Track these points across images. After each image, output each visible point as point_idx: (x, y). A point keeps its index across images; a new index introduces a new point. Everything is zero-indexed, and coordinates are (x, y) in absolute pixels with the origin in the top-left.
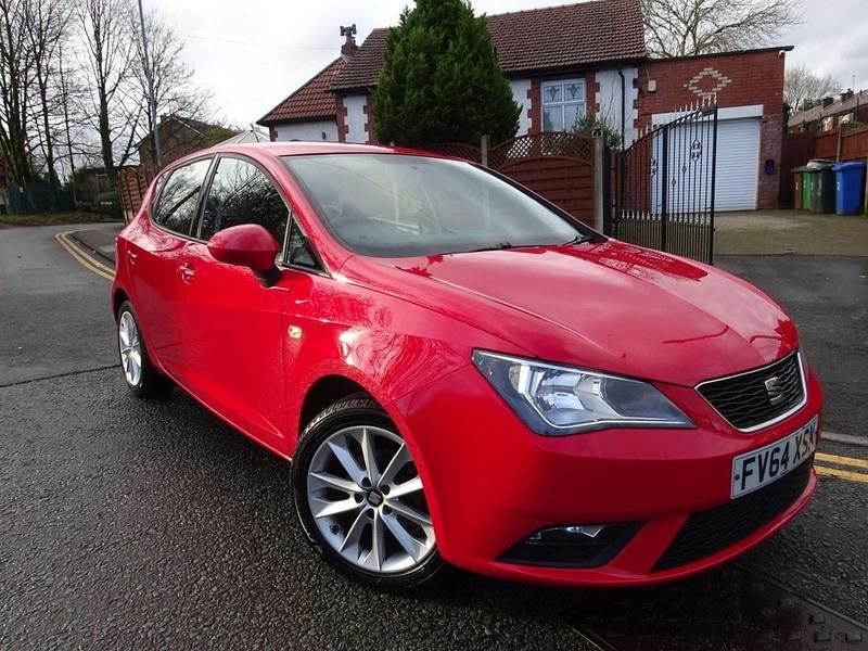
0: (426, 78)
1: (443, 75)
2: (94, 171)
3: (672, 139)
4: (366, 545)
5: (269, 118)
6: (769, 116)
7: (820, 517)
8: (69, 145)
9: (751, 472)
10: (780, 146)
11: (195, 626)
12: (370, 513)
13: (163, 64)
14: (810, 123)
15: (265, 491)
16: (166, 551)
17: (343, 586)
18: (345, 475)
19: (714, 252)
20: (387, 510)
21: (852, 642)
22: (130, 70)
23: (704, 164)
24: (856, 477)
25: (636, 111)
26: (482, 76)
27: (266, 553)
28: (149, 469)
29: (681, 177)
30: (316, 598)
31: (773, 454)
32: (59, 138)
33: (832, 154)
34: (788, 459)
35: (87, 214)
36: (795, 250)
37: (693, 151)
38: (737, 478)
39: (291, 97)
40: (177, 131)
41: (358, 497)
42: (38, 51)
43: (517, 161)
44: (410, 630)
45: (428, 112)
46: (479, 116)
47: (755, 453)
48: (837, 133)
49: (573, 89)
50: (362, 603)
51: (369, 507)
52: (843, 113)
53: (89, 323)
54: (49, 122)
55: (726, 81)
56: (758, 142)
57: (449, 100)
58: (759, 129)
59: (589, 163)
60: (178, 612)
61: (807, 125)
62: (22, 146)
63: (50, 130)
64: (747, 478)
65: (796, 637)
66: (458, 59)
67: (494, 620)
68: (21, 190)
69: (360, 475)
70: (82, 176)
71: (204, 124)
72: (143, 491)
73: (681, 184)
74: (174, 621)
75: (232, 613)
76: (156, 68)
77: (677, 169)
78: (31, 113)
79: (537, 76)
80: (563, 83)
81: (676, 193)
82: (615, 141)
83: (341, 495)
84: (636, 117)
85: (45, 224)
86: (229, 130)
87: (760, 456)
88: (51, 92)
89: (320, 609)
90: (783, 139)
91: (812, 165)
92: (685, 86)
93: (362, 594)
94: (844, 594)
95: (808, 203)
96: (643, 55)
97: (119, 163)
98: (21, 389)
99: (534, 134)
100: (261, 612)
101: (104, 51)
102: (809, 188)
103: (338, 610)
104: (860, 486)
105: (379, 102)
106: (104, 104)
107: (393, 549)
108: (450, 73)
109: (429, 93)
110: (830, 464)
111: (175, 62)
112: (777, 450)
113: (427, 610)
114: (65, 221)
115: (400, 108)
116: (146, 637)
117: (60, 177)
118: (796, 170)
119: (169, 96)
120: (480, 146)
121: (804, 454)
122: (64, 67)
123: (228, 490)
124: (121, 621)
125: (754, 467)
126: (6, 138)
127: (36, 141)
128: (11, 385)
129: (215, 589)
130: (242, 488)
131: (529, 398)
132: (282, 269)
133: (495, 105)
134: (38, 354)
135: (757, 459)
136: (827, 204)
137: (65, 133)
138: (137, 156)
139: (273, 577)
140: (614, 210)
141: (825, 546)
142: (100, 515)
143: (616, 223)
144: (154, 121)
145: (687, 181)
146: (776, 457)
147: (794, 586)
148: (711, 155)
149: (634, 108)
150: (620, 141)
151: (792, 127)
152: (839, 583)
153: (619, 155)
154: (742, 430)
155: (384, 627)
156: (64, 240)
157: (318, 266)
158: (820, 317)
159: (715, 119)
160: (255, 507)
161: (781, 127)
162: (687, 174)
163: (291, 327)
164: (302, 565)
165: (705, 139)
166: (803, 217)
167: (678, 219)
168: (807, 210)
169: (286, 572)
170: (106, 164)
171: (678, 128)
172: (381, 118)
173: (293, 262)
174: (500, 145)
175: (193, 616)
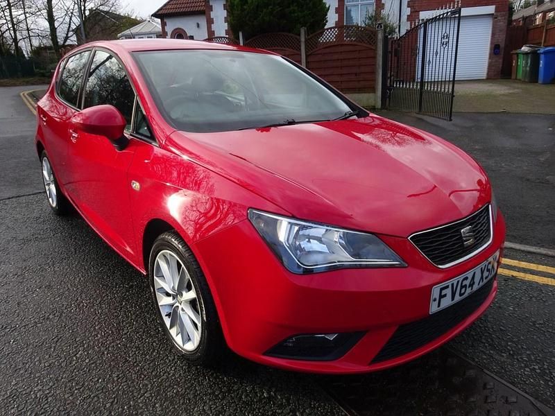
2: (46, 48)
3: (430, 29)
5: (159, 13)
6: (499, 14)
7: (500, 307)
8: (28, 29)
9: (445, 295)
10: (505, 35)
11: (70, 389)
14: (527, 17)
15: (132, 286)
16: (59, 332)
17: (173, 360)
19: (453, 110)
21: (510, 403)
23: (450, 49)
25: (409, 9)
27: (125, 334)
28: (56, 269)
29: (434, 59)
30: (155, 368)
31: (463, 281)
32: (21, 25)
33: (538, 41)
34: (474, 283)
35: (42, 78)
36: (508, 109)
37: (443, 40)
38: (435, 300)
40: (100, 20)
43: (325, 46)
44: (214, 393)
45: (265, 10)
46: (300, 14)
47: (449, 283)
48: (543, 27)
50: (185, 372)
52: (550, 11)
54: (13, 14)
56: (490, 32)
58: (491, 23)
59: (374, 48)
60: (60, 378)
61: (525, 19)
63: (14, 20)
64: (442, 299)
65: (472, 399)
70: (38, 51)
71: (119, 15)
72: (49, 287)
73: (434, 63)
74: (56, 385)
75: (96, 379)
77: (432, 53)
81: (430, 69)
82: (392, 31)
84: (409, 14)
85: (15, 85)
86: (135, 20)
87: (453, 285)
89: (156, 376)
90: (507, 30)
91: (525, 49)
94: (509, 366)
95: (520, 75)
97: (62, 42)
99: (339, 25)
100: (115, 379)
102: (522, 65)
103: (168, 378)
106: (50, 1)
110: (511, 267)
112: (466, 278)
113: (227, 378)
114: (28, 83)
115: (245, 7)
116: (36, 397)
117: (24, 53)
118: (514, 52)
120: (299, 35)
121: (486, 278)
123: (107, 286)
124: (21, 385)
125: (448, 292)
129: (87, 361)
130: (117, 284)
131: (286, 246)
132: (129, 137)
133: (311, 5)
135: (450, 286)
136: (533, 77)
137: (24, 22)
139: (128, 351)
140: (389, 81)
141: (501, 330)
142: (18, 304)
143: (390, 90)
144: (85, 14)
145: (438, 61)
146: (464, 283)
147: (477, 360)
148: (455, 43)
149: (408, 7)
150: (397, 30)
151: (515, 20)
152: (507, 358)
153: (394, 41)
154: (440, 267)
155: (197, 391)
156: (25, 97)
157: (153, 137)
158: (519, 158)
159: (460, 18)
160: (124, 298)
161: (506, 21)
162: (438, 56)
163: (133, 181)
164: (149, 343)
165: (451, 32)
166: (516, 85)
167: (431, 87)
168: (520, 80)
169: (138, 348)
170: (53, 43)
171: (434, 24)
172: (233, 14)
173: (137, 133)
174: (314, 34)
175: (69, 381)
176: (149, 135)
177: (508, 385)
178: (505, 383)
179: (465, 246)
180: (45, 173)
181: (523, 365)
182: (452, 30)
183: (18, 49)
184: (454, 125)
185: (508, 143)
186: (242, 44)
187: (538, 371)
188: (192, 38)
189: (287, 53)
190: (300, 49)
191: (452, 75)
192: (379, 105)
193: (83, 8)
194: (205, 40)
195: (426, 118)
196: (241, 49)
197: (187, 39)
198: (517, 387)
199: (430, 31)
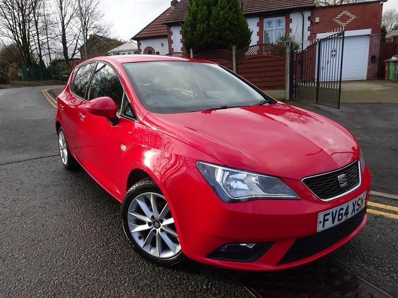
0: (207, 18)
1: (215, 16)
2: (60, 61)
3: (323, 46)
4: (153, 245)
5: (137, 37)
6: (374, 34)
7: (370, 236)
8: (49, 49)
9: (328, 220)
10: (379, 49)
11: (76, 279)
12: (155, 231)
13: (90, 11)
14: (396, 36)
15: (116, 216)
16: (69, 244)
17: (143, 263)
18: (143, 214)
19: (340, 102)
20: (162, 230)
22: (75, 14)
23: (337, 59)
24: (392, 216)
25: (309, 32)
26: (234, 17)
27: (112, 246)
28: (67, 204)
29: (326, 66)
30: (131, 268)
31: (340, 210)
32: (44, 46)
34: (348, 213)
35: (57, 81)
36: (381, 101)
37: (332, 53)
38: (320, 222)
39: (147, 26)
40: (96, 42)
41: (150, 224)
42: (34, 5)
43: (250, 58)
44: (170, 284)
45: (208, 35)
46: (232, 36)
47: (330, 211)
49: (279, 22)
50: (151, 271)
51: (154, 228)
53: (51, 133)
54: (40, 38)
55: (353, 17)
56: (368, 46)
57: (217, 29)
58: (369, 41)
59: (283, 59)
60: (69, 272)
62: (28, 49)
63: (40, 42)
64: (326, 222)
65: (347, 295)
66: (222, 9)
67: (209, 281)
68: (28, 69)
69: (150, 214)
70: (54, 63)
71: (109, 39)
72: (62, 215)
73: (326, 69)
74: (67, 276)
75: (93, 274)
76: (87, 13)
77: (324, 62)
78: (31, 34)
79: (262, 16)
80: (274, 19)
81: (324, 73)
83: (142, 223)
84: (309, 35)
85: (38, 85)
86: (120, 41)
87: (333, 212)
88: (40, 25)
89: (132, 273)
90: (381, 45)
91: (394, 58)
92: (333, 20)
93: (151, 267)
94: (375, 274)
95: (391, 77)
96: (313, 4)
97: (71, 57)
98: (17, 164)
99: (260, 44)
100: (105, 274)
101: (63, 5)
102: (392, 70)
103: (140, 274)
104: (393, 221)
105: (185, 30)
106: (64, 30)
107: (165, 248)
108: (219, 16)
109: (208, 25)
110: (375, 208)
111: (95, 10)
112: (342, 209)
113: (179, 275)
114: (47, 84)
115: (195, 33)
116: (54, 283)
117: (46, 64)
118: (387, 60)
119: (92, 26)
120: (232, 51)
121: (357, 210)
122: (46, 12)
123: (100, 215)
124: (44, 276)
125: (330, 217)
126: (21, 45)
127: (34, 47)
128: (13, 163)
129: (87, 262)
130: (106, 214)
131: (221, 185)
132: (120, 117)
133: (240, 30)
134: (27, 148)
135: (331, 214)
137: (47, 43)
138: (79, 54)
139: (113, 257)
140: (294, 81)
141: (370, 250)
142: (42, 225)
143: (296, 87)
144: (86, 38)
145: (329, 67)
146: (341, 212)
147: (352, 269)
148: (341, 55)
149: (308, 31)
150: (301, 47)
151: (388, 38)
152: (374, 269)
153: (297, 55)
154: (324, 200)
155: (159, 283)
156: (46, 93)
157: (135, 117)
158: (389, 135)
159: (343, 38)
160: (111, 224)
161: (380, 40)
162: (329, 64)
163: (122, 145)
164: (127, 252)
165: (338, 47)
166: (388, 84)
167: (324, 85)
168: (391, 80)
169: (120, 255)
170: (65, 57)
171: (325, 42)
172: (186, 37)
173: (125, 114)
174: (242, 50)
175: (76, 274)
176: (133, 116)
177: (374, 287)
178: (371, 285)
179: (341, 187)
180: (61, 142)
181: (385, 274)
182: (338, 46)
183: (42, 62)
184: (342, 111)
185: (380, 124)
186: (192, 57)
187: (396, 278)
188: (158, 53)
189: (223, 63)
190: (232, 60)
191: (339, 77)
192: (288, 98)
193: (85, 34)
194: (167, 55)
195: (321, 107)
196: (191, 61)
197: (154, 54)
198: (380, 288)
199: (323, 47)
